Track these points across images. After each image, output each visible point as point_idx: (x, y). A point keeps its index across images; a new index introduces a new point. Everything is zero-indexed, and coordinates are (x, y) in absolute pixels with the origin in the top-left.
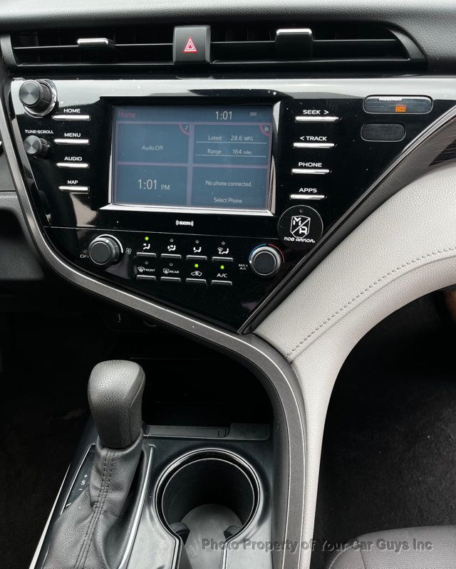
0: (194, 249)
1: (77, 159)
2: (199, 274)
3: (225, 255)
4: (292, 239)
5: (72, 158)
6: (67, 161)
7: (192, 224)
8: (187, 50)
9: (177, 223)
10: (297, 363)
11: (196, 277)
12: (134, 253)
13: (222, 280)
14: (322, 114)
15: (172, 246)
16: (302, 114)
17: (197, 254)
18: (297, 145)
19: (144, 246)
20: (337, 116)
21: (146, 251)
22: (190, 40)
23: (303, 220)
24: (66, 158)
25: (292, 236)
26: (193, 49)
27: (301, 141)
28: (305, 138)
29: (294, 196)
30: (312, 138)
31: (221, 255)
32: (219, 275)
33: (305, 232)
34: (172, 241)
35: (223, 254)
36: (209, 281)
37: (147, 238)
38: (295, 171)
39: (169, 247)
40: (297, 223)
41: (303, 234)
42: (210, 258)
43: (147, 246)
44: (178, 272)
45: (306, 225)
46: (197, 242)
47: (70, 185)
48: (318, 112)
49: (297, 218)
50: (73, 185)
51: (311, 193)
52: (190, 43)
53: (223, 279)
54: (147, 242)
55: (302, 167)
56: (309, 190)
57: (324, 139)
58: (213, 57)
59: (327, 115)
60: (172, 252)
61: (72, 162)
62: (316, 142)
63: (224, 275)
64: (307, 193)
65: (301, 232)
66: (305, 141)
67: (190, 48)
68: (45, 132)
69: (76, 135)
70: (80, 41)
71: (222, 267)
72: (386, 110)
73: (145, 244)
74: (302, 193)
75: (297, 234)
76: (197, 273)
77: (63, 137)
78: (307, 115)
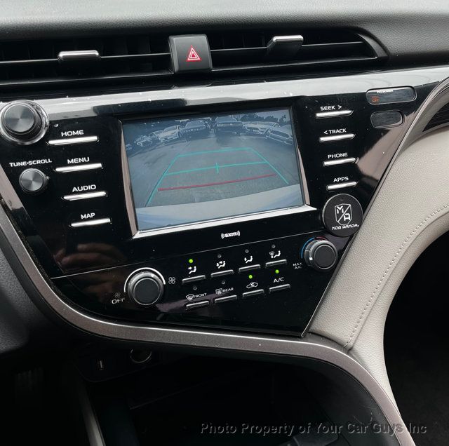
0: (245, 259)
1: (90, 187)
2: (255, 285)
3: (277, 258)
4: (339, 228)
5: (83, 188)
6: (76, 193)
7: (238, 233)
8: (190, 58)
9: (223, 236)
10: (357, 348)
11: (253, 289)
12: (178, 281)
13: (280, 285)
14: (337, 109)
15: (221, 262)
16: (320, 111)
17: (250, 264)
18: (323, 139)
19: (190, 270)
20: (350, 110)
21: (193, 275)
22: (192, 49)
23: (345, 207)
24: (74, 189)
25: (338, 225)
26: (197, 58)
27: (325, 135)
28: (328, 132)
29: (331, 187)
30: (334, 131)
31: (274, 260)
32: (275, 280)
33: (349, 218)
34: (220, 257)
35: (276, 258)
36: (267, 290)
37: (191, 261)
38: (327, 163)
39: (218, 265)
40: (340, 211)
41: (347, 220)
42: (263, 265)
43: (193, 269)
44: (232, 289)
45: (348, 212)
46: (247, 251)
47: (85, 220)
48: (333, 107)
49: (340, 207)
50: (89, 219)
51: (344, 181)
52: (193, 52)
53: (281, 283)
54: (192, 265)
55: (331, 159)
56: (342, 179)
57: (344, 130)
58: (215, 64)
59: (340, 110)
60: (222, 269)
61: (83, 192)
62: (338, 134)
63: (280, 279)
64: (340, 182)
65: (345, 219)
66: (329, 135)
67: (193, 56)
68: (39, 162)
69: (83, 160)
70: (62, 54)
71: (277, 271)
72: (384, 100)
73: (190, 268)
74: (336, 183)
75: (342, 221)
76: (252, 285)
77: (66, 165)
78: (324, 111)
